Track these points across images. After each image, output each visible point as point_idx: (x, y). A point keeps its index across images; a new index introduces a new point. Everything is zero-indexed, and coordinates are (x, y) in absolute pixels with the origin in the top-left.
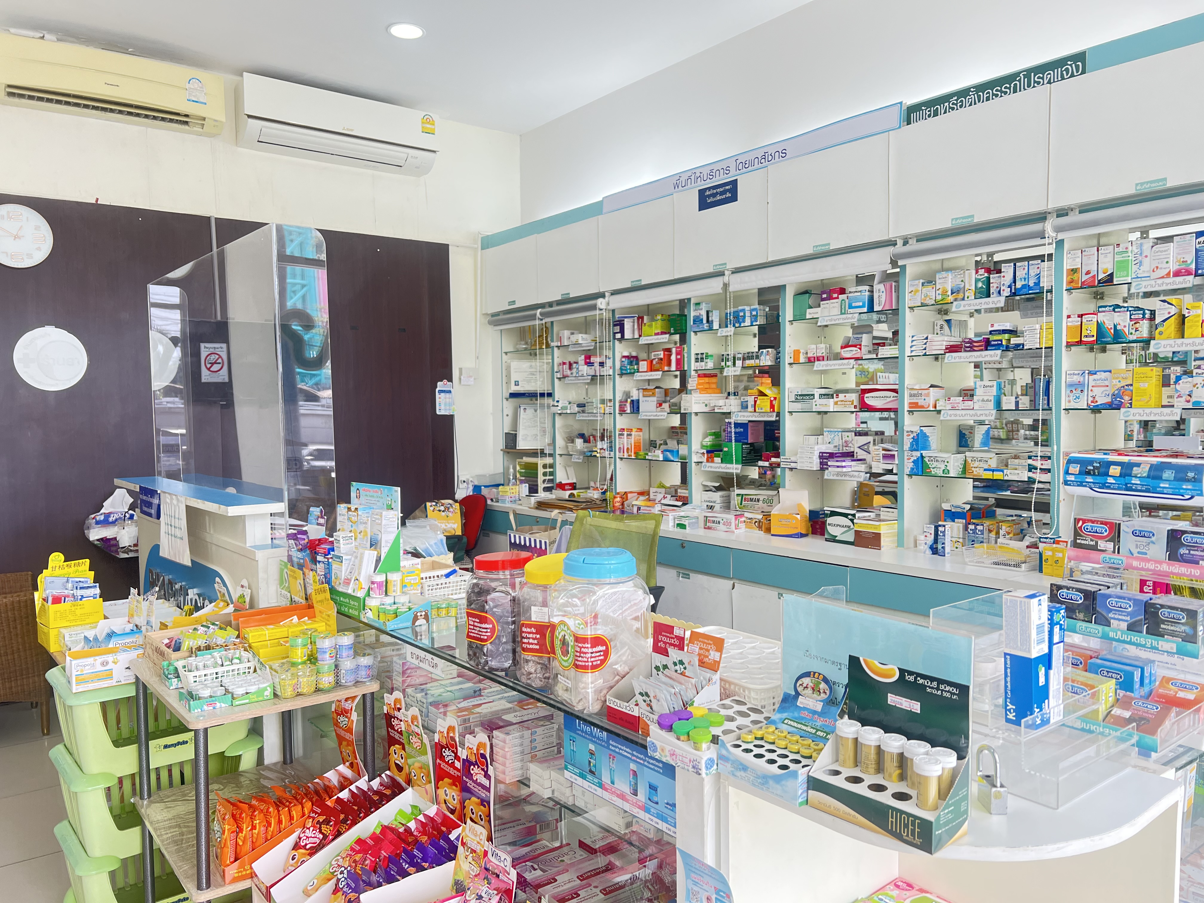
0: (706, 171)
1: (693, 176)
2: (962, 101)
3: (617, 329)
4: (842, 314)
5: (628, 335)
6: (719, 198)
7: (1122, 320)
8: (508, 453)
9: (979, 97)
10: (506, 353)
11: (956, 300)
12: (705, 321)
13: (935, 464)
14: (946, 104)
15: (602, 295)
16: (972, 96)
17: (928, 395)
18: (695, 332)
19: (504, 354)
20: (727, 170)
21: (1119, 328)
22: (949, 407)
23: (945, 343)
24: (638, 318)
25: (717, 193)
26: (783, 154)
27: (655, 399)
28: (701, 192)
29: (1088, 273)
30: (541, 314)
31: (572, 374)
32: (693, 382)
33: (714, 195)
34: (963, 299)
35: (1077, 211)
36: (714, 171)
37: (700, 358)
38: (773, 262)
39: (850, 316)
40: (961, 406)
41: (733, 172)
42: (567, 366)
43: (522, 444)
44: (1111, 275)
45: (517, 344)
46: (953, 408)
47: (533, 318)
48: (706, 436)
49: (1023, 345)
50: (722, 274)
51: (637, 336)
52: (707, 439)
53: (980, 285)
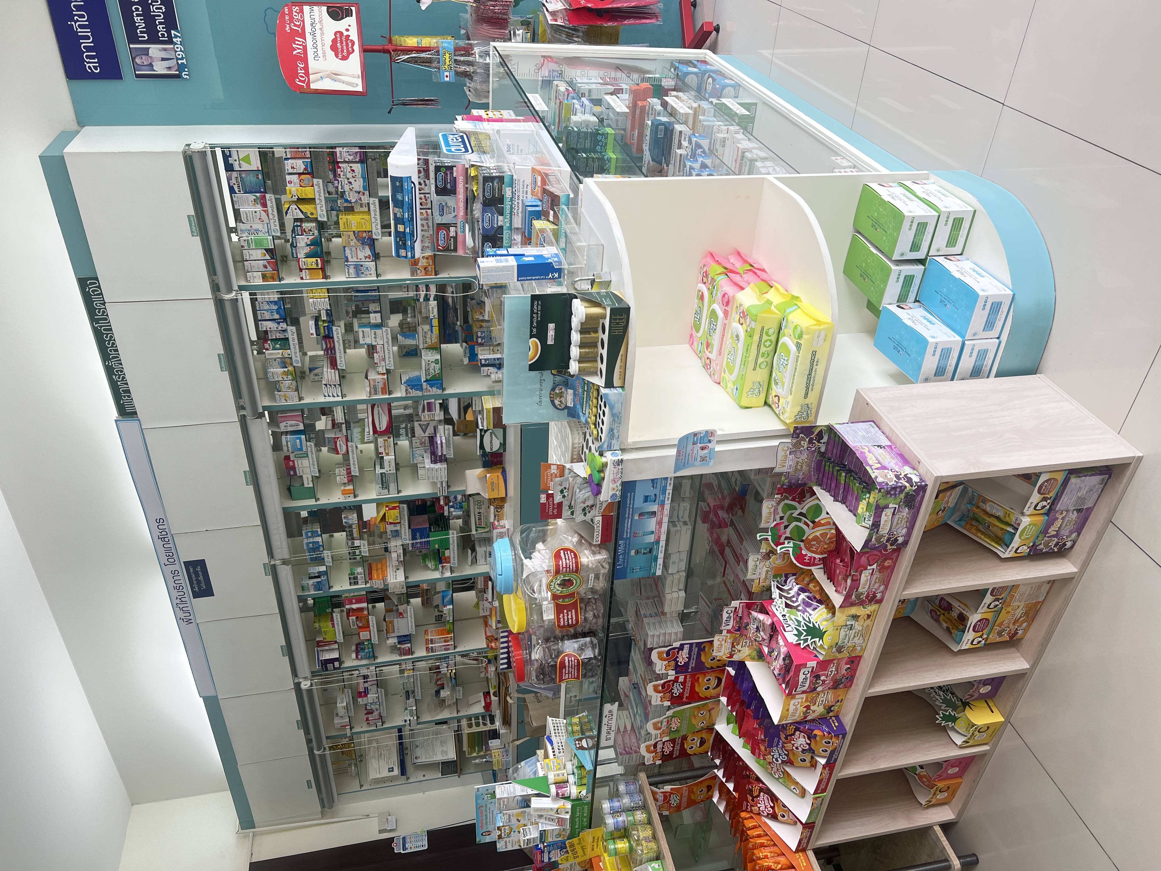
0: (175, 593)
1: (179, 606)
2: (117, 371)
3: (330, 666)
4: (307, 456)
5: (335, 655)
6: (201, 578)
7: (303, 241)
8: (461, 770)
9: (113, 358)
10: (361, 786)
11: (291, 364)
12: (319, 580)
13: (431, 371)
14: (119, 383)
15: (297, 685)
16: (113, 363)
17: (374, 380)
18: (330, 587)
19: (363, 788)
20: (174, 573)
21: (309, 243)
22: (383, 363)
23: (329, 370)
24: (319, 646)
25: (197, 580)
26: (160, 521)
27: (395, 620)
28: (196, 595)
29: (265, 267)
30: (319, 750)
31: (377, 710)
32: (377, 584)
33: (199, 582)
34: (291, 358)
35: (214, 277)
36: (175, 585)
37: (354, 580)
38: (261, 521)
39: (309, 449)
40: (381, 354)
41: (176, 567)
42: (369, 716)
43: (451, 755)
44: (267, 250)
45: (351, 776)
46: (384, 360)
47: (323, 757)
48: (426, 568)
49: (327, 310)
50: (274, 568)
51: (336, 646)
52: (430, 565)
53: (278, 346)
